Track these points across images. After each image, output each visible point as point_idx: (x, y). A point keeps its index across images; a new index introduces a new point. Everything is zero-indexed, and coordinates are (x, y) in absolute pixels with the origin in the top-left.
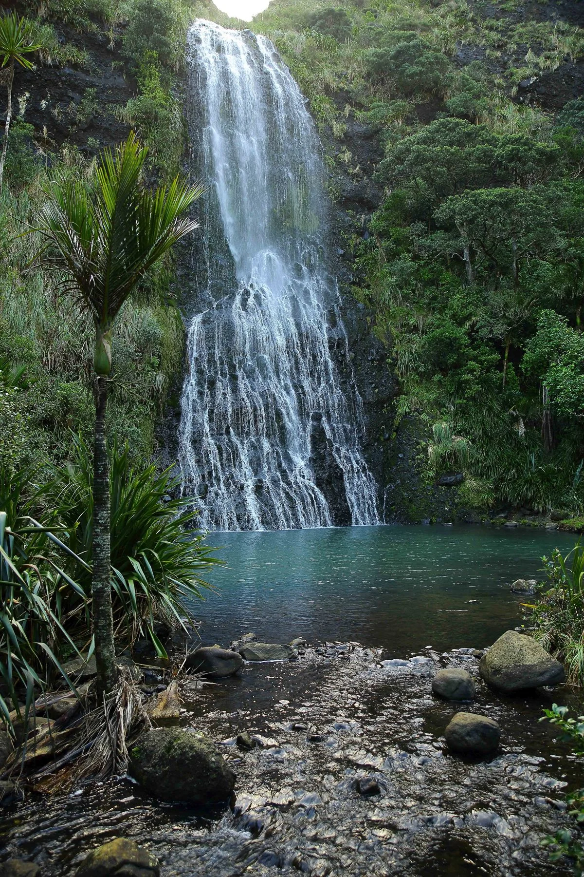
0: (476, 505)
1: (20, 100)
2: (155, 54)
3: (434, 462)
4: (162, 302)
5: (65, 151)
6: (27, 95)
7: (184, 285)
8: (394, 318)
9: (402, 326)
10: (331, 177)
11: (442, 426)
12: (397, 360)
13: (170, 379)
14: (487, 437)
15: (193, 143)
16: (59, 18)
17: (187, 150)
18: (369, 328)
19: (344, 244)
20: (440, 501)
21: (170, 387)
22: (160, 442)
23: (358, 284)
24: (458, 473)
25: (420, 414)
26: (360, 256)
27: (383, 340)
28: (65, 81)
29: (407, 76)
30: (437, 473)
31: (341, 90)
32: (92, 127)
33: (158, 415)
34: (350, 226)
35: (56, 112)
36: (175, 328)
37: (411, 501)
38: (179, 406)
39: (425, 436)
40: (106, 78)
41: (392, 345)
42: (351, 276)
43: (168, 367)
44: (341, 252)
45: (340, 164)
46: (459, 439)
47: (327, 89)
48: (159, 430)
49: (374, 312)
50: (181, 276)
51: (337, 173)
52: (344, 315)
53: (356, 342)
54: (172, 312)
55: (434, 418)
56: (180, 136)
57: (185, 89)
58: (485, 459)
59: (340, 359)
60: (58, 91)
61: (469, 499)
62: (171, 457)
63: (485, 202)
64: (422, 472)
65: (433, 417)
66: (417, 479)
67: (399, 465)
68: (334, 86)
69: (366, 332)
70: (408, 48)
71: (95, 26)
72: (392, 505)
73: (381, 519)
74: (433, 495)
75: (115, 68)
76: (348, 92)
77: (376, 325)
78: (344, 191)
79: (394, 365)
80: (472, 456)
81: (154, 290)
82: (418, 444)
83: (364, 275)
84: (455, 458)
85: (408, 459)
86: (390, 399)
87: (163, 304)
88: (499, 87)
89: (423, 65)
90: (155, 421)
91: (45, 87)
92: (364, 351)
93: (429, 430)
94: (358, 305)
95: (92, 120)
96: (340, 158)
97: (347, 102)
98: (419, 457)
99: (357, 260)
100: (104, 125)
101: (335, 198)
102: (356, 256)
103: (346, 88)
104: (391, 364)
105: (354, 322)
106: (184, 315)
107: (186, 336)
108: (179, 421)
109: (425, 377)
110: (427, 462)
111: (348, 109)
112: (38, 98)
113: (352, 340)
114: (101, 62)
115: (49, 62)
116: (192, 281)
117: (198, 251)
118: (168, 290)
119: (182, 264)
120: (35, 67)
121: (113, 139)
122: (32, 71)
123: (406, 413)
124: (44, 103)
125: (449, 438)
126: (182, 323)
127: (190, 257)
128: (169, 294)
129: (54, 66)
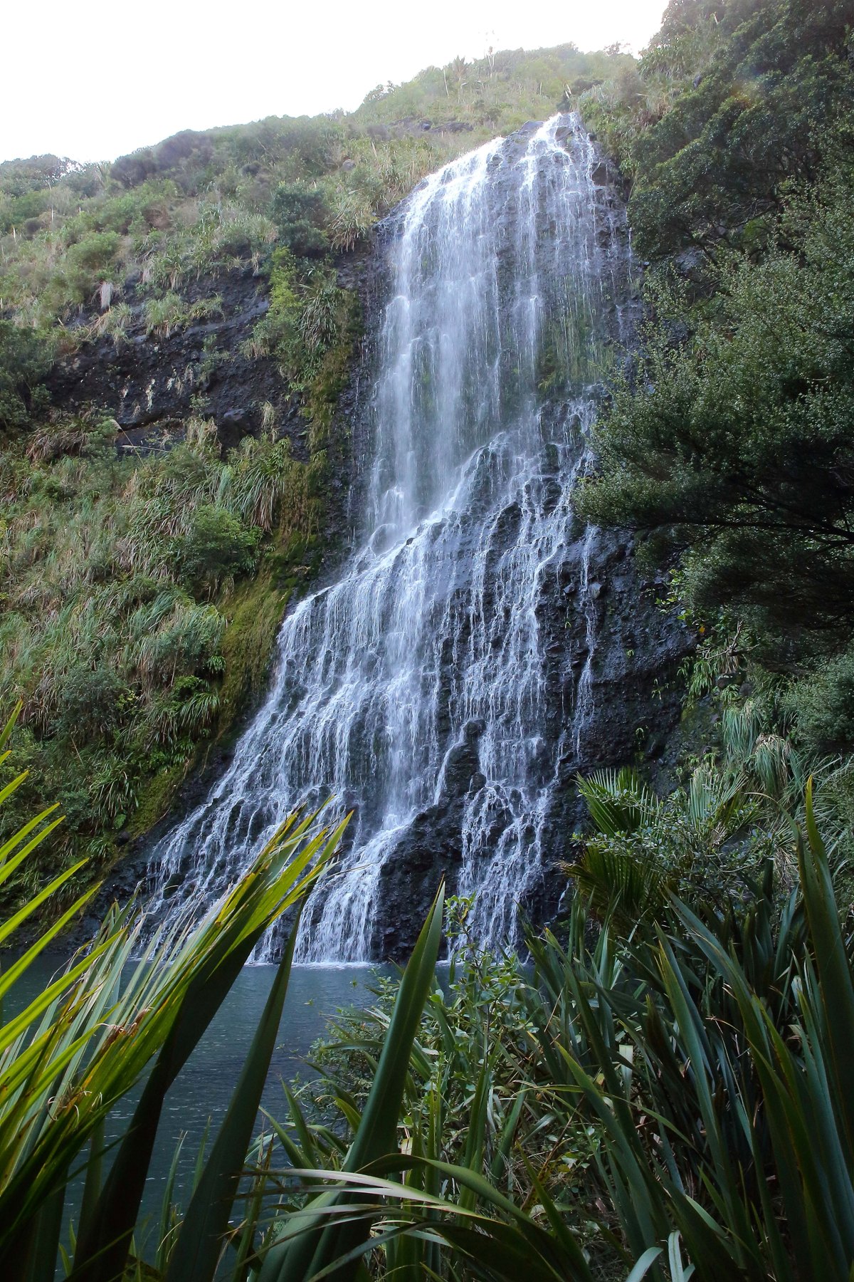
1: (147, 391)
2: (284, 251)
4: (271, 586)
5: (191, 426)
7: (331, 549)
15: (368, 334)
16: (191, 279)
17: (356, 348)
21: (238, 715)
28: (189, 344)
32: (215, 382)
33: (198, 761)
35: (179, 386)
36: (268, 621)
39: (706, 742)
43: (235, 686)
46: (769, 740)
48: (186, 786)
53: (617, 558)
54: (275, 597)
56: (342, 335)
57: (366, 267)
59: (562, 603)
60: (182, 360)
71: (237, 261)
75: (259, 295)
81: (265, 570)
86: (672, 663)
87: (269, 589)
90: (188, 772)
91: (169, 364)
95: (214, 374)
100: (230, 372)
106: (298, 596)
107: (279, 629)
112: (164, 379)
113: (602, 559)
114: (244, 297)
115: (168, 335)
116: (346, 537)
117: (362, 488)
118: (298, 564)
119: (337, 516)
120: (156, 348)
121: (241, 384)
122: (154, 354)
123: (703, 690)
124: (170, 382)
125: (749, 741)
126: (283, 612)
127: (347, 502)
128: (296, 570)
129: (174, 335)
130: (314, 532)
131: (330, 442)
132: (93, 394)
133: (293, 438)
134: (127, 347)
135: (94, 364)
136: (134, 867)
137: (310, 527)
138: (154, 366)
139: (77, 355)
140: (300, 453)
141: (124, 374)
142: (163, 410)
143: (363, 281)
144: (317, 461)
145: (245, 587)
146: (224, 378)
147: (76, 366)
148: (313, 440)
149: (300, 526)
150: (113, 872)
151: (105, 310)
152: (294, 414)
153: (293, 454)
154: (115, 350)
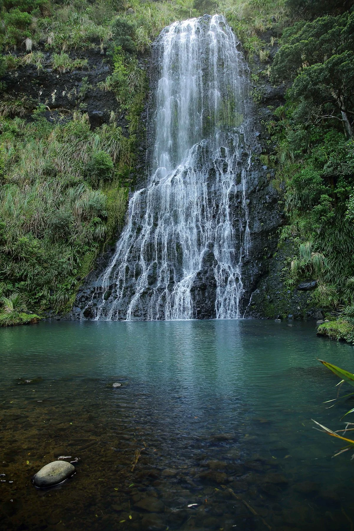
0: (324, 305)
1: (52, 94)
2: (120, 48)
3: (295, 273)
4: (119, 185)
5: (75, 114)
6: (56, 91)
7: (140, 174)
8: (288, 172)
10: (254, 88)
11: (307, 246)
12: (285, 201)
13: (114, 229)
14: (337, 251)
15: (151, 90)
16: (73, 48)
17: (147, 95)
18: (268, 181)
19: (263, 128)
20: (295, 302)
21: (114, 233)
22: (95, 267)
23: (267, 153)
24: (314, 280)
25: (294, 238)
26: (274, 134)
27: (278, 189)
28: (74, 78)
30: (297, 280)
31: (268, 29)
32: (87, 97)
33: (101, 250)
34: (269, 116)
35: (69, 95)
36: (122, 199)
37: (271, 302)
39: (292, 254)
40: (98, 69)
41: (284, 191)
42: (261, 149)
43: (112, 222)
44: (258, 134)
45: (263, 77)
46: (316, 254)
47: (258, 32)
48: (98, 260)
49: (277, 170)
50: (140, 168)
51: (261, 84)
52: (249, 175)
53: (253, 192)
54: (123, 190)
55: (304, 240)
57: (149, 62)
58: (333, 269)
60: (70, 84)
62: (96, 275)
64: (285, 280)
65: (303, 240)
66: (281, 285)
68: (263, 28)
69: (265, 184)
71: (93, 45)
73: (241, 315)
74: (292, 297)
75: (104, 63)
76: (273, 29)
77: (275, 179)
78: (265, 94)
79: (283, 205)
83: (275, 146)
84: (312, 268)
85: (278, 271)
86: (275, 229)
87: (119, 187)
90: (97, 254)
91: (64, 84)
92: (261, 197)
93: (297, 249)
94: (263, 167)
95: (86, 94)
96: (263, 74)
97: (272, 36)
98: (284, 269)
99: (273, 137)
100: (94, 94)
101: (258, 100)
102: (272, 135)
103: (271, 27)
104: (281, 204)
105: (256, 179)
106: (132, 191)
107: (128, 203)
108: (113, 254)
110: (289, 273)
111: (273, 40)
112: (61, 91)
113: (249, 192)
114: (97, 62)
115: (64, 71)
116: (145, 170)
117: (151, 152)
118: (127, 178)
119: (141, 161)
120: (58, 76)
121: (99, 100)
122: (57, 78)
123: (286, 238)
124: (64, 93)
125: (309, 254)
126: (128, 196)
127: (145, 156)
128: (127, 180)
129: (67, 73)
130: (132, 166)
131: (138, 131)
132: (24, 90)
133: (123, 127)
134: (43, 73)
135: (25, 77)
136: (89, 289)
137: (131, 164)
138: (56, 84)
139: (16, 71)
140: (126, 134)
141: (40, 84)
142: (60, 105)
143: (148, 67)
144: (133, 138)
145: (108, 185)
146: (91, 97)
147: (16, 75)
148: (131, 129)
149: (127, 163)
150: (80, 290)
151: (29, 52)
152: (123, 118)
153: (123, 134)
154: (37, 73)
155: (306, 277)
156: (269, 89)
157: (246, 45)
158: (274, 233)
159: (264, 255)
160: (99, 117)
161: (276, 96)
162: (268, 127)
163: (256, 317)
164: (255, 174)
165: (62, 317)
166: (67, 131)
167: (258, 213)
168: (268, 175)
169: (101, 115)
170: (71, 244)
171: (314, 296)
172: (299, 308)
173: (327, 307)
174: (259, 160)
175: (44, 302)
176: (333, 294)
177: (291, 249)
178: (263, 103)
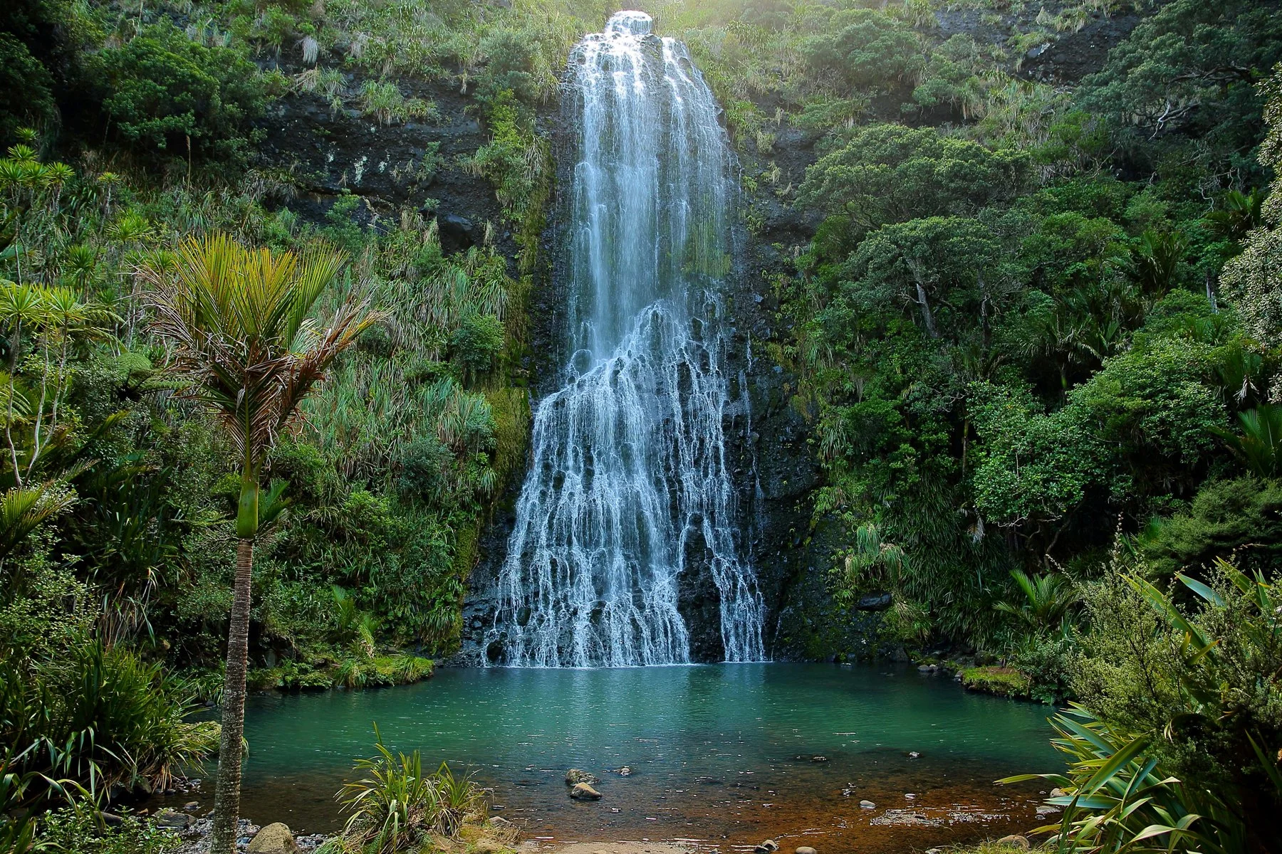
0: (906, 637)
1: (356, 165)
2: (510, 93)
3: (852, 578)
4: (507, 382)
5: (404, 215)
6: (365, 159)
7: (541, 359)
8: (822, 384)
9: (833, 394)
10: (750, 204)
11: (869, 530)
12: (820, 439)
13: (507, 476)
14: (927, 544)
15: (561, 185)
16: (404, 72)
17: (553, 194)
18: (785, 399)
19: (766, 287)
20: (856, 631)
21: (507, 485)
22: (483, 555)
23: (779, 340)
24: (886, 593)
25: (843, 513)
26: (787, 301)
27: (805, 414)
28: (407, 138)
29: (857, 65)
30: (857, 592)
31: (771, 91)
32: (434, 185)
33: (486, 520)
34: (776, 263)
35: (394, 173)
36: (518, 413)
37: (814, 631)
38: (514, 511)
39: (845, 543)
40: (456, 126)
41: (816, 419)
42: (768, 331)
43: (504, 463)
44: (759, 299)
45: (765, 185)
46: (889, 546)
47: (752, 93)
48: (484, 540)
49: (797, 377)
50: (539, 347)
51: (761, 197)
52: (751, 383)
53: (763, 418)
54: (517, 394)
55: (862, 518)
56: (544, 179)
57: (555, 123)
58: (921, 575)
59: (737, 442)
60: (399, 150)
61: (897, 629)
62: (492, 574)
63: (906, 238)
64: (836, 592)
65: (859, 517)
66: (828, 600)
67: (807, 581)
68: (761, 87)
69: (781, 404)
70: (857, 31)
71: (447, 73)
72: (786, 636)
73: (767, 654)
74: (849, 622)
75: (467, 113)
76: (779, 93)
77: (797, 393)
78: (768, 219)
79: (816, 447)
80: (904, 571)
81: (499, 368)
82: (834, 553)
83: (790, 327)
84: (883, 572)
85: (820, 573)
86: (805, 492)
87: (508, 385)
88: (998, 59)
89: (877, 51)
90: (481, 529)
91: (384, 148)
92: (776, 429)
93: (852, 535)
94: (775, 368)
95: (435, 176)
96: (764, 178)
97: (778, 105)
98: (833, 571)
99: (784, 307)
100: (449, 180)
101: (756, 230)
102: (782, 302)
103: (777, 88)
104: (812, 445)
105: (766, 392)
106: (535, 396)
109: (855, 462)
110: (842, 579)
111: (779, 113)
112: (376, 160)
113: (757, 417)
114: (453, 109)
115: (388, 121)
116: (551, 352)
117: (562, 316)
118: (519, 367)
119: (541, 333)
120: (373, 129)
121: (459, 194)
122: (370, 133)
123: (826, 511)
124: (382, 165)
125: (875, 546)
126: (529, 408)
127: (551, 323)
128: (519, 371)
129: (394, 125)
130: (526, 342)
131: (535, 268)
132: (295, 147)
133: (507, 258)
134: (343, 117)
135: (298, 117)
136: (487, 601)
137: (523, 337)
139: (282, 103)
140: (513, 272)
141: (329, 138)
142: (373, 189)
143: (554, 135)
144: (526, 283)
145: (485, 380)
146: (443, 184)
147: (282, 113)
148: (523, 264)
149: (517, 335)
150: (466, 605)
151: (310, 66)
152: (509, 238)
153: (507, 272)
154: (329, 115)
155: (869, 587)
156: (777, 211)
157: (733, 114)
158: (805, 500)
159: (788, 540)
160: (464, 232)
161: (786, 225)
162: (776, 285)
163: (795, 659)
164: (762, 382)
165: (445, 661)
166: (395, 252)
167: (775, 460)
168: (787, 386)
169: (467, 228)
170: (437, 506)
171: (889, 620)
172: (864, 642)
173: (911, 641)
174: (767, 354)
175: (403, 629)
176: (922, 619)
177: (839, 534)
178: (765, 234)
